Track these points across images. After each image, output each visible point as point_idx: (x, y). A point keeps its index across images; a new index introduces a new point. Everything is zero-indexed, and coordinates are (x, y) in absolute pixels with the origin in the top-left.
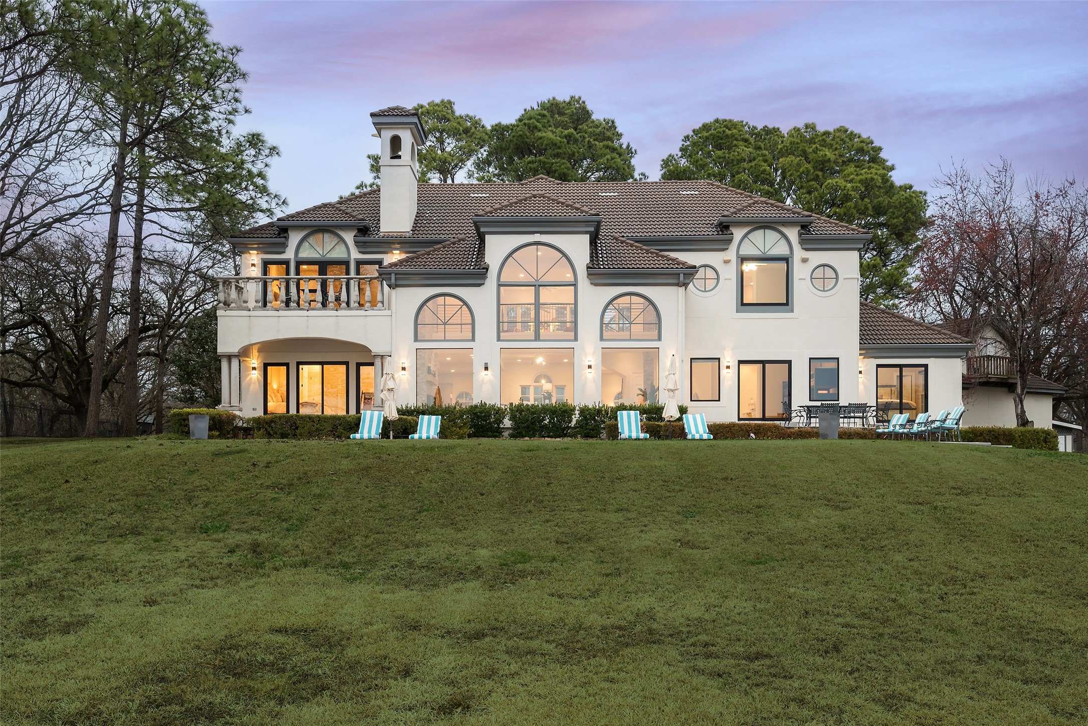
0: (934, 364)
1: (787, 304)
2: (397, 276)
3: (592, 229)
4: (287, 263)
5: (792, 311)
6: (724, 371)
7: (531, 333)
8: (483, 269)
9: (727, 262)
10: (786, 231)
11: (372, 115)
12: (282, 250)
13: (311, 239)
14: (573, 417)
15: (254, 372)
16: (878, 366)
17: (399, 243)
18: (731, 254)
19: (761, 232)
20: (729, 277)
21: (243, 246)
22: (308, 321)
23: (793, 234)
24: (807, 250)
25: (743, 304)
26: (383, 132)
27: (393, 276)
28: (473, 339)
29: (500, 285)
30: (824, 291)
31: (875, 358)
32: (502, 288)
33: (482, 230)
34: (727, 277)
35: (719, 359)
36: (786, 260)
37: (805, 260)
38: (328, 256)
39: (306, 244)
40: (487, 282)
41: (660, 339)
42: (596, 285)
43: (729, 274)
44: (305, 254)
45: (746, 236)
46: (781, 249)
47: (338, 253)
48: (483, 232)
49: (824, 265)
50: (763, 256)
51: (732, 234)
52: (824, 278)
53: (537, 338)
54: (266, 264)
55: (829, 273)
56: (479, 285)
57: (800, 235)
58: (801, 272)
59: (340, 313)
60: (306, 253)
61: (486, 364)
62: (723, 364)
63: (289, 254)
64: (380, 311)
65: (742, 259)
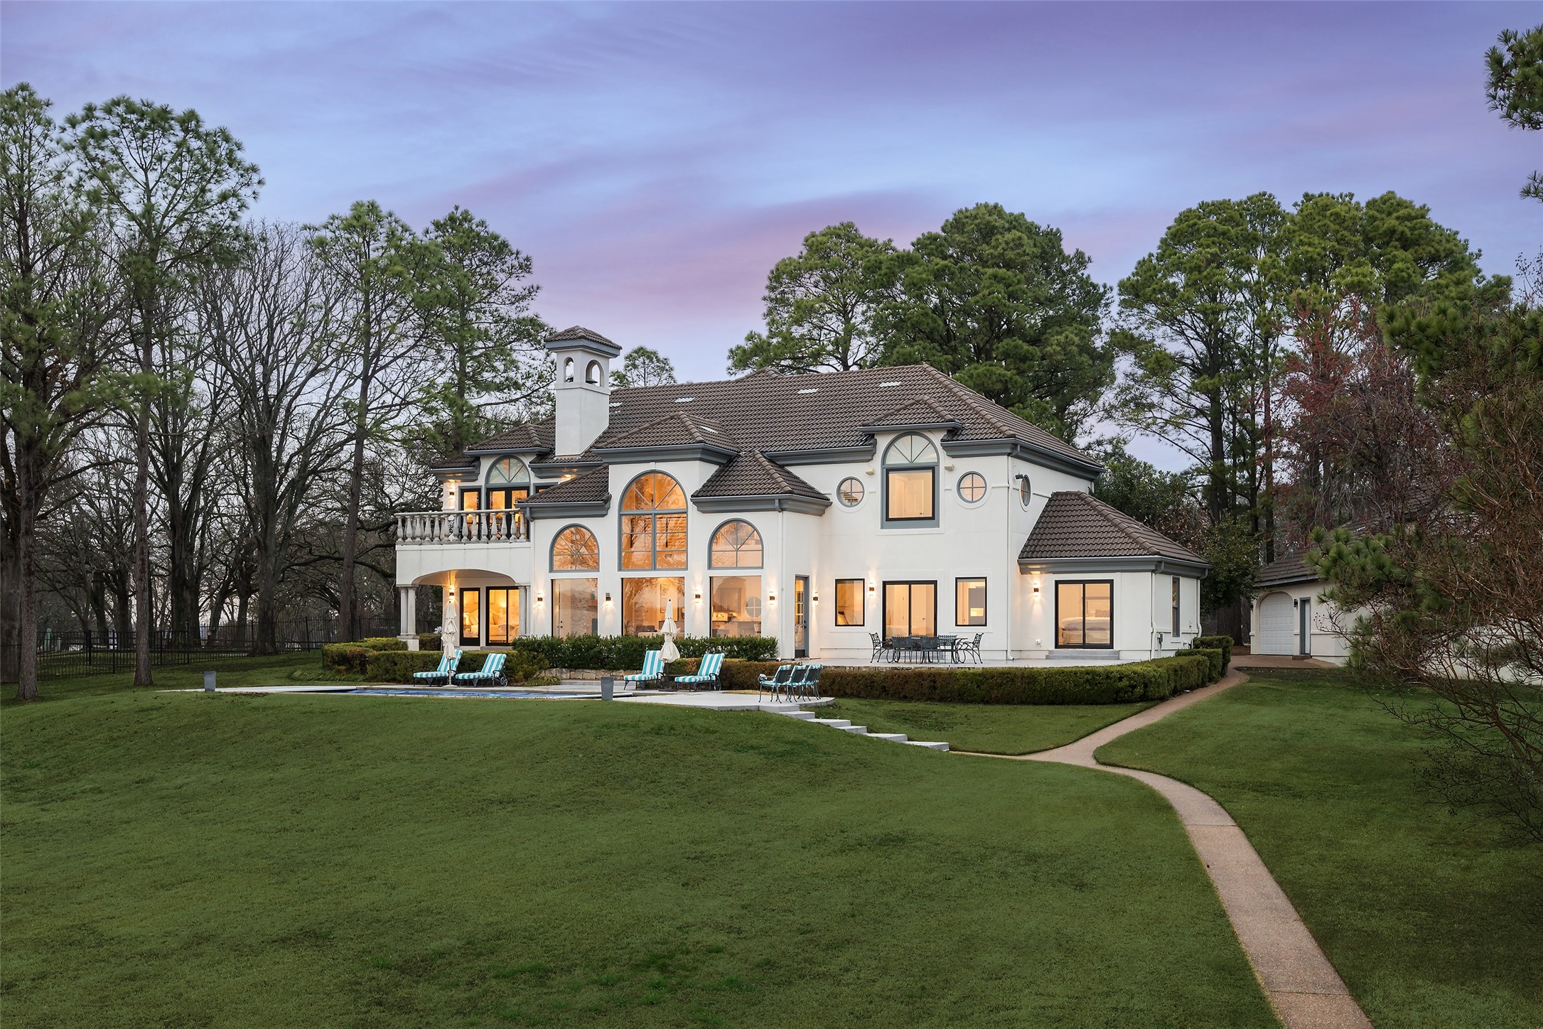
0: (1119, 579)
1: (933, 518)
4: (478, 490)
5: (938, 526)
6: (868, 593)
8: (607, 499)
9: (871, 474)
10: (932, 437)
12: (475, 478)
13: (500, 466)
15: (451, 597)
16: (1057, 583)
17: (570, 467)
18: (876, 465)
19: (907, 439)
20: (875, 490)
21: (442, 475)
23: (939, 440)
24: (953, 457)
25: (888, 519)
27: (528, 510)
28: (597, 570)
29: (621, 515)
30: (972, 502)
31: (1054, 573)
32: (624, 518)
34: (871, 490)
35: (863, 580)
36: (932, 468)
37: (951, 469)
38: (514, 481)
39: (494, 472)
40: (609, 512)
41: (762, 566)
42: (704, 512)
43: (873, 487)
44: (494, 480)
45: (891, 445)
46: (928, 457)
47: (521, 479)
49: (971, 473)
50: (912, 465)
51: (877, 443)
52: (973, 488)
53: (654, 567)
54: (463, 491)
55: (967, 482)
56: (603, 516)
57: (946, 441)
58: (947, 482)
59: (491, 545)
60: (497, 480)
61: (608, 594)
62: (867, 586)
63: (481, 482)
64: (522, 543)
65: (888, 470)
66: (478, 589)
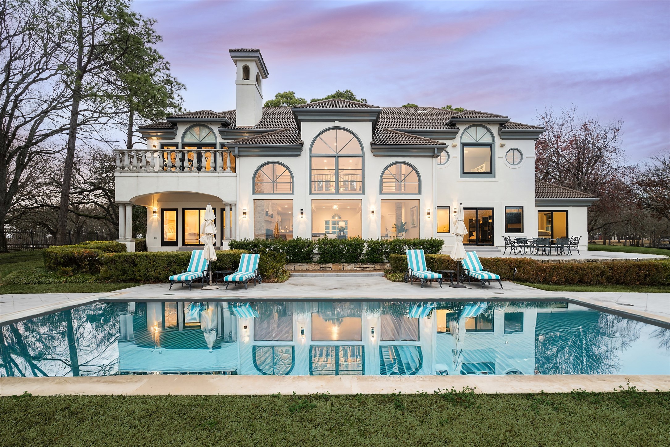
0: (572, 211)
1: (491, 173)
2: (239, 149)
3: (375, 118)
4: (176, 145)
5: (494, 177)
6: (452, 214)
7: (333, 190)
8: (300, 144)
9: (454, 146)
10: (490, 127)
11: (231, 51)
12: (173, 137)
13: (192, 130)
14: (364, 248)
15: (155, 214)
16: (539, 211)
17: (247, 133)
18: (457, 141)
19: (474, 128)
20: (455, 156)
21: (147, 134)
22: (178, 180)
23: (495, 129)
24: (503, 139)
25: (464, 173)
26: (238, 63)
27: (236, 149)
28: (293, 193)
29: (311, 156)
30: (513, 165)
31: (537, 206)
32: (312, 158)
33: (299, 118)
34: (454, 156)
35: (449, 207)
36: (491, 145)
37: (502, 146)
38: (203, 140)
39: (188, 134)
40: (303, 154)
41: (420, 193)
42: (377, 156)
43: (455, 154)
44: (188, 140)
45: (465, 130)
46: (487, 139)
47: (210, 139)
48: (299, 120)
49: (513, 149)
50: (478, 143)
51: (458, 128)
52: (514, 157)
53: (337, 192)
54: (163, 146)
55: (517, 154)
56: (297, 156)
57: (499, 130)
58: (500, 153)
59: (201, 174)
61: (302, 210)
62: (452, 210)
63: (178, 139)
64: (229, 173)
65: (464, 145)
66: (176, 210)
